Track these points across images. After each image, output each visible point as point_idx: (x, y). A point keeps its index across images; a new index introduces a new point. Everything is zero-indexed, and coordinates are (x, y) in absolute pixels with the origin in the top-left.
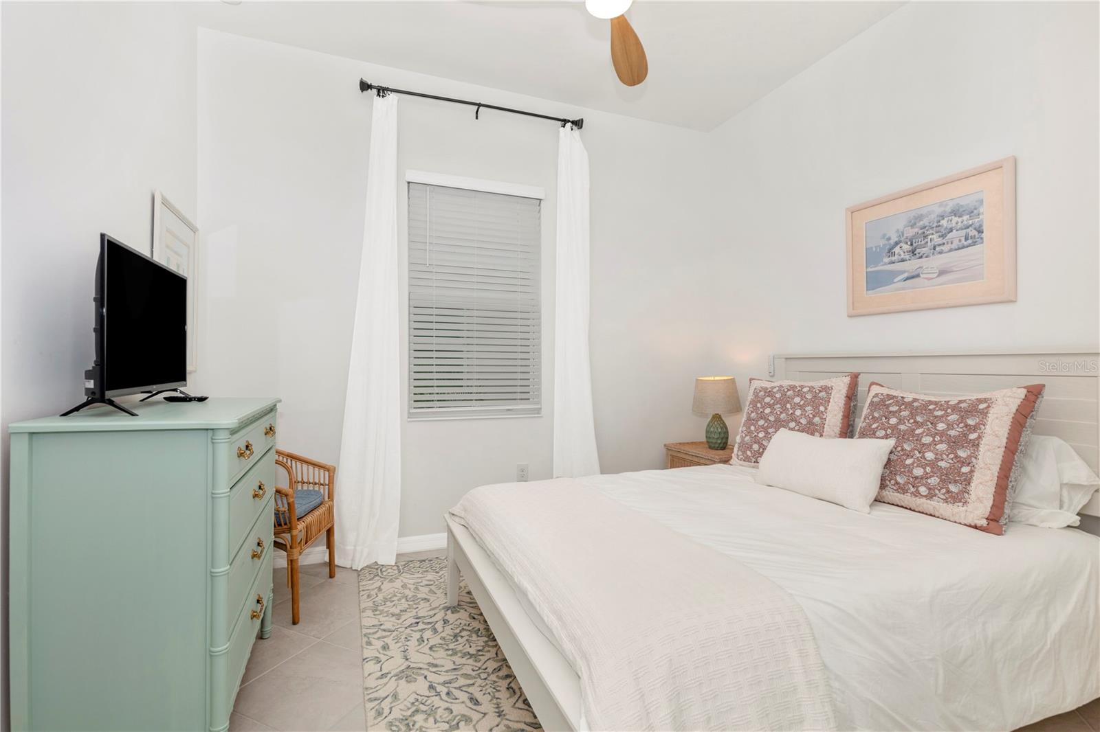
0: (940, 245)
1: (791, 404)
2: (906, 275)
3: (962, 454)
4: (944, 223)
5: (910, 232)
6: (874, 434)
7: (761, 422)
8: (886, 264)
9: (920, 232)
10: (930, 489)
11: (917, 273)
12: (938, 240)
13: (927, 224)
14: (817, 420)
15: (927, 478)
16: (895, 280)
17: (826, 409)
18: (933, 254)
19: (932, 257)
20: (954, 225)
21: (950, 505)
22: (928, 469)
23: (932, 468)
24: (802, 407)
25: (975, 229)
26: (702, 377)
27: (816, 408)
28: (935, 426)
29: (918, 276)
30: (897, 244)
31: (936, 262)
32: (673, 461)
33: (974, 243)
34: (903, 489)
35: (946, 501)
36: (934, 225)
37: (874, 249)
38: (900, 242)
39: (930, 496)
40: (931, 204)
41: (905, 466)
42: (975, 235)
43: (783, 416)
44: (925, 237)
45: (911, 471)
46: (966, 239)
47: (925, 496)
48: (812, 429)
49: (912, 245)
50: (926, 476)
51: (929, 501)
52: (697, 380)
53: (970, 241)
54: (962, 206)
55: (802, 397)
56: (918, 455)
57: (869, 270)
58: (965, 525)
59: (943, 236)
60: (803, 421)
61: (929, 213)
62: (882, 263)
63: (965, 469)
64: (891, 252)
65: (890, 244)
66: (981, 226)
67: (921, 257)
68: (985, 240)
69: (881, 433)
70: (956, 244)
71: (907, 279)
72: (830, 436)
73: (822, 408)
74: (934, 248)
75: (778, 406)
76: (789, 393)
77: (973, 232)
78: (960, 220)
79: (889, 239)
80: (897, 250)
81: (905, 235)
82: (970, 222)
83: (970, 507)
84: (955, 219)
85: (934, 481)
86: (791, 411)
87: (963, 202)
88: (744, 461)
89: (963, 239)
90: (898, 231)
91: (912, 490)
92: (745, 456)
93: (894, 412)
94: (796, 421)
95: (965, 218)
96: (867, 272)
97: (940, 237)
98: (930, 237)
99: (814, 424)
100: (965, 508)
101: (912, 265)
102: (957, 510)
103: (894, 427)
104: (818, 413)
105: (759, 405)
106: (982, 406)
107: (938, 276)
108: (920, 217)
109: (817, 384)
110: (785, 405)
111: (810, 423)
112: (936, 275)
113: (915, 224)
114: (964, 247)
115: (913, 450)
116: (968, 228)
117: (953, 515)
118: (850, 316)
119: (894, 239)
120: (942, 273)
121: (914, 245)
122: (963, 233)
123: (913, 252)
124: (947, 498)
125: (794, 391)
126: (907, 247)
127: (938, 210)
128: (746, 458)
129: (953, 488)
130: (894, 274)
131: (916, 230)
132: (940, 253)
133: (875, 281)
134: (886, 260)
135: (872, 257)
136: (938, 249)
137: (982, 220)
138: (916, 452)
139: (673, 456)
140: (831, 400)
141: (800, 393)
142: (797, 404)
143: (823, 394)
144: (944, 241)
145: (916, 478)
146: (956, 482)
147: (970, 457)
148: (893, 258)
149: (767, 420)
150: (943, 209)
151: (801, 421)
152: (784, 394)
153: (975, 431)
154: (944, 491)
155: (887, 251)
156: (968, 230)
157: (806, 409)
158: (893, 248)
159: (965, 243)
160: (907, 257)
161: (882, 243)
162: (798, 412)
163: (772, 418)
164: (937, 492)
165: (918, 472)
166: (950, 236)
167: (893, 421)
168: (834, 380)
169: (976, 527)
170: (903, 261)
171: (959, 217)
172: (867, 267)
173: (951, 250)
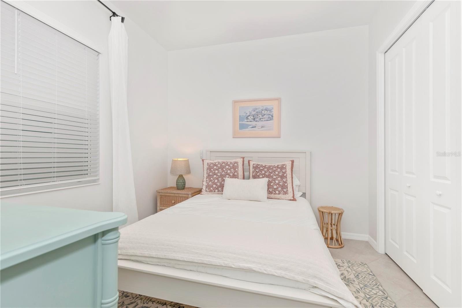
0: (262, 118)
1: (225, 169)
2: (252, 126)
3: (284, 180)
4: (263, 112)
5: (253, 113)
6: (259, 177)
7: (215, 176)
8: (245, 122)
9: (256, 113)
10: (279, 192)
11: (255, 126)
12: (261, 117)
13: (258, 111)
14: (236, 174)
15: (278, 188)
16: (249, 127)
17: (238, 170)
18: (260, 121)
19: (259, 122)
20: (266, 113)
21: (285, 195)
22: (278, 186)
23: (278, 185)
24: (230, 170)
25: (271, 115)
26: (175, 158)
27: (235, 169)
28: (275, 173)
29: (255, 127)
30: (249, 116)
31: (260, 124)
32: (162, 198)
33: (271, 120)
34: (271, 193)
35: (283, 194)
36: (260, 112)
37: (242, 116)
38: (250, 115)
39: (279, 194)
40: (260, 105)
41: (271, 186)
42: (271, 118)
43: (223, 173)
44: (258, 115)
45: (273, 187)
46: (269, 118)
47: (278, 194)
48: (235, 176)
49: (254, 117)
50: (277, 188)
51: (279, 195)
52: (173, 160)
53: (270, 119)
54: (268, 108)
55: (229, 166)
56: (274, 182)
57: (240, 123)
58: (288, 200)
59: (263, 116)
60: (231, 174)
61: (259, 108)
62: (244, 121)
63: (286, 184)
64: (247, 118)
65: (247, 116)
66: (273, 115)
67: (256, 121)
68: (274, 119)
69: (261, 176)
70: (266, 119)
71: (252, 127)
72: (240, 179)
73: (237, 170)
74: (260, 119)
75: (220, 170)
76: (223, 164)
77: (271, 117)
78: (267, 112)
79: (247, 114)
80: (249, 118)
81: (252, 114)
82: (270, 113)
83: (289, 195)
84: (266, 112)
85: (280, 189)
86: (226, 171)
87: (268, 107)
88: (209, 192)
89: (268, 118)
90: (249, 112)
91: (274, 192)
92: (210, 190)
93: (263, 169)
94: (229, 175)
95: (269, 112)
96: (240, 124)
97: (262, 116)
98: (259, 116)
99: (235, 175)
100: (288, 195)
101: (254, 123)
102: (286, 196)
103: (264, 174)
104: (236, 171)
105: (212, 170)
106: (284, 166)
107: (261, 128)
108: (256, 109)
109: (233, 161)
110: (223, 169)
111: (234, 175)
112: (260, 127)
113: (255, 111)
114: (268, 120)
115: (272, 180)
116: (269, 115)
117: (285, 198)
118: (233, 138)
119: (248, 114)
120: (262, 127)
121: (255, 117)
122: (268, 116)
123: (254, 119)
124: (284, 193)
125: (225, 164)
126: (252, 117)
127: (262, 108)
128: (210, 191)
129: (285, 190)
130: (248, 125)
131: (255, 112)
132: (262, 121)
133: (242, 127)
134: (246, 120)
135: (241, 118)
136: (261, 120)
137: (273, 114)
138: (273, 181)
139: (162, 196)
140: (239, 166)
141: (227, 164)
142: (228, 168)
143: (236, 165)
144: (263, 117)
145: (275, 189)
146: (285, 188)
147: (286, 181)
148: (248, 120)
149: (217, 175)
150: (263, 108)
151: (230, 174)
152: (221, 165)
153: (285, 174)
154: (283, 191)
155: (246, 117)
156: (269, 116)
157: (231, 170)
158: (248, 117)
159: (269, 119)
160: (252, 121)
161: (244, 115)
162: (229, 171)
163: (219, 174)
164: (281, 192)
165: (275, 187)
166: (265, 116)
167: (263, 172)
168: (238, 159)
169: (290, 200)
170: (251, 121)
171: (267, 111)
172: (240, 122)
173: (265, 121)
